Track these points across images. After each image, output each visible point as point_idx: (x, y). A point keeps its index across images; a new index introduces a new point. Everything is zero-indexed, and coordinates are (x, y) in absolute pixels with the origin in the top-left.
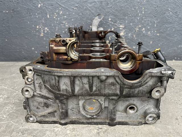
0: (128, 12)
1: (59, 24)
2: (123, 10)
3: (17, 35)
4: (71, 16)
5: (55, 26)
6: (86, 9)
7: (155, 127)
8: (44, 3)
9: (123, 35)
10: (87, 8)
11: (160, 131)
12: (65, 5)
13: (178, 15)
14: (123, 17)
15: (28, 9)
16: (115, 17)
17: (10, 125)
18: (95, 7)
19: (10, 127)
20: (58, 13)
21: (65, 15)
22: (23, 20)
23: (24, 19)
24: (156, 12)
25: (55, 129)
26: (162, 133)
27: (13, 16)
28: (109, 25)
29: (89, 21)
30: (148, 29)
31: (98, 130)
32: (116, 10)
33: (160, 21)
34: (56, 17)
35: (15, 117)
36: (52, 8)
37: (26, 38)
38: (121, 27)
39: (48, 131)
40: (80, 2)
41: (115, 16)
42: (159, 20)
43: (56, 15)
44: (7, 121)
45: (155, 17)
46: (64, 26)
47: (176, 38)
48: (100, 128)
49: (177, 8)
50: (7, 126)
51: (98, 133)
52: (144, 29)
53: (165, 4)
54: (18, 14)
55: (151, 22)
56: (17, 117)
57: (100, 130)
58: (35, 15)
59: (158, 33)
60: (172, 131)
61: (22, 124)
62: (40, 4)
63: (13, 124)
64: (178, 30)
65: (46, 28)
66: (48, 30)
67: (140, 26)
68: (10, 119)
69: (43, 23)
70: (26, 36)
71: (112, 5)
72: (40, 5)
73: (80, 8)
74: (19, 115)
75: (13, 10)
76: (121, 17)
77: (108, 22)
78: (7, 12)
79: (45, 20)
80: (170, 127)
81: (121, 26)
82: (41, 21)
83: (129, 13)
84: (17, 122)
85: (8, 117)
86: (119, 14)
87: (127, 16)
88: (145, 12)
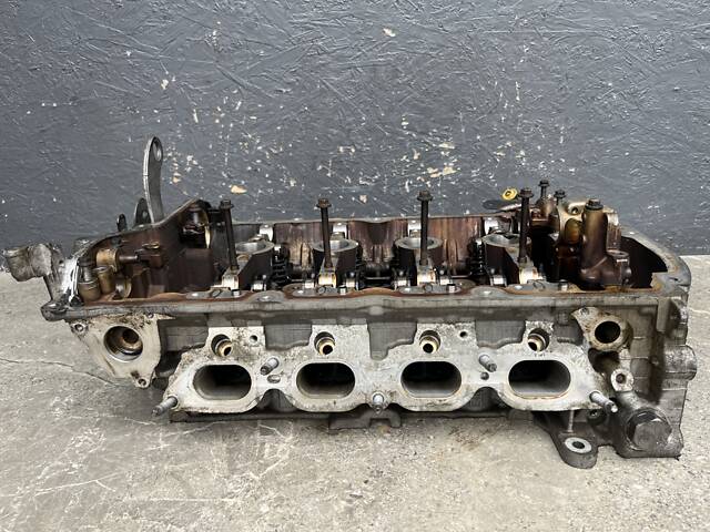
0: (466, 98)
1: (233, 143)
2: (448, 90)
3: (91, 181)
4: (271, 116)
5: (219, 150)
6: (322, 90)
7: (515, 491)
8: (182, 73)
9: (451, 175)
10: (327, 87)
11: (530, 502)
12: (252, 79)
13: (642, 101)
14: (453, 115)
15: (126, 94)
16: (422, 117)
17: (94, 492)
18: (353, 84)
19: (95, 498)
20: (229, 108)
21: (251, 113)
22: (113, 130)
23: (113, 127)
24: (563, 96)
25: (225, 500)
26: (535, 508)
27: (77, 118)
28: (402, 143)
29: (335, 132)
30: (537, 154)
31: (350, 501)
32: (427, 93)
33: (577, 125)
34: (222, 121)
35: (105, 467)
36: (207, 90)
37: (124, 192)
38: (443, 149)
39: (205, 509)
40: (301, 68)
41: (422, 111)
42: (572, 123)
43: (220, 113)
44: (85, 480)
45: (559, 111)
46: (250, 148)
47: (635, 178)
48: (356, 496)
49: (636, 79)
50: (85, 496)
51: (350, 511)
52: (522, 153)
53: (592, 66)
54: (92, 112)
55: (545, 130)
56: (113, 467)
57: (356, 502)
58: (152, 114)
59: (572, 166)
60: (563, 502)
61: (128, 486)
62: (167, 77)
63: (102, 490)
64: (641, 154)
65: (189, 158)
66: (195, 162)
67: (509, 144)
68: (92, 475)
69: (179, 141)
70: (123, 184)
71: (410, 76)
72: (166, 82)
73: (304, 88)
74: (118, 461)
75: (74, 99)
76: (445, 116)
77: (398, 134)
78: (55, 105)
79: (186, 130)
80: (560, 491)
81: (445, 145)
82: (172, 134)
83: (470, 102)
84: (115, 483)
85: (85, 468)
86: (436, 105)
87: (464, 110)
88: (523, 95)
